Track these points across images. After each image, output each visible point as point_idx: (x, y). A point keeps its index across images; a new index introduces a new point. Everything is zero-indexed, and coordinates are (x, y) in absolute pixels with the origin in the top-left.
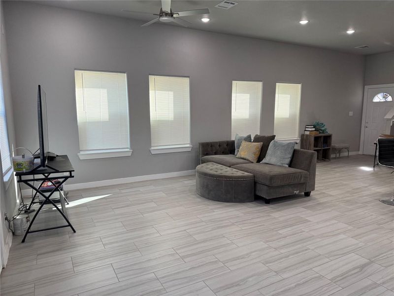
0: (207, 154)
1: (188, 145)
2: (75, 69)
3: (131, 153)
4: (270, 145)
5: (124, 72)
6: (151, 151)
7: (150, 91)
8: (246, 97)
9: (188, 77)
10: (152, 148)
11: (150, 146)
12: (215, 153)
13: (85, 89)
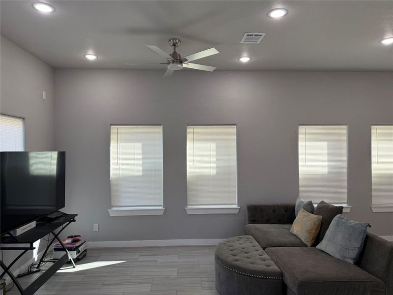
0: (254, 221)
1: (235, 206)
2: (111, 125)
3: (163, 211)
4: (332, 222)
5: (160, 125)
6: (187, 211)
7: (187, 143)
8: (322, 147)
9: (235, 125)
10: (189, 207)
11: (186, 205)
12: (267, 220)
13: (120, 144)
